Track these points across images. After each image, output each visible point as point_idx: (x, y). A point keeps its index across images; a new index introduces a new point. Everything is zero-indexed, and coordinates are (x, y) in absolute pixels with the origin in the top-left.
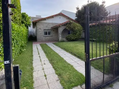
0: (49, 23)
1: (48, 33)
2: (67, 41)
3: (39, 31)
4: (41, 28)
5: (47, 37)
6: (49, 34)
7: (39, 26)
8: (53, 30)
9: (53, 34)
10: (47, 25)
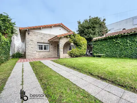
0: (46, 34)
1: (43, 47)
2: (70, 57)
3: (29, 43)
4: (34, 40)
5: (42, 53)
6: (45, 49)
7: (31, 37)
8: (51, 44)
9: (50, 48)
10: (42, 36)
